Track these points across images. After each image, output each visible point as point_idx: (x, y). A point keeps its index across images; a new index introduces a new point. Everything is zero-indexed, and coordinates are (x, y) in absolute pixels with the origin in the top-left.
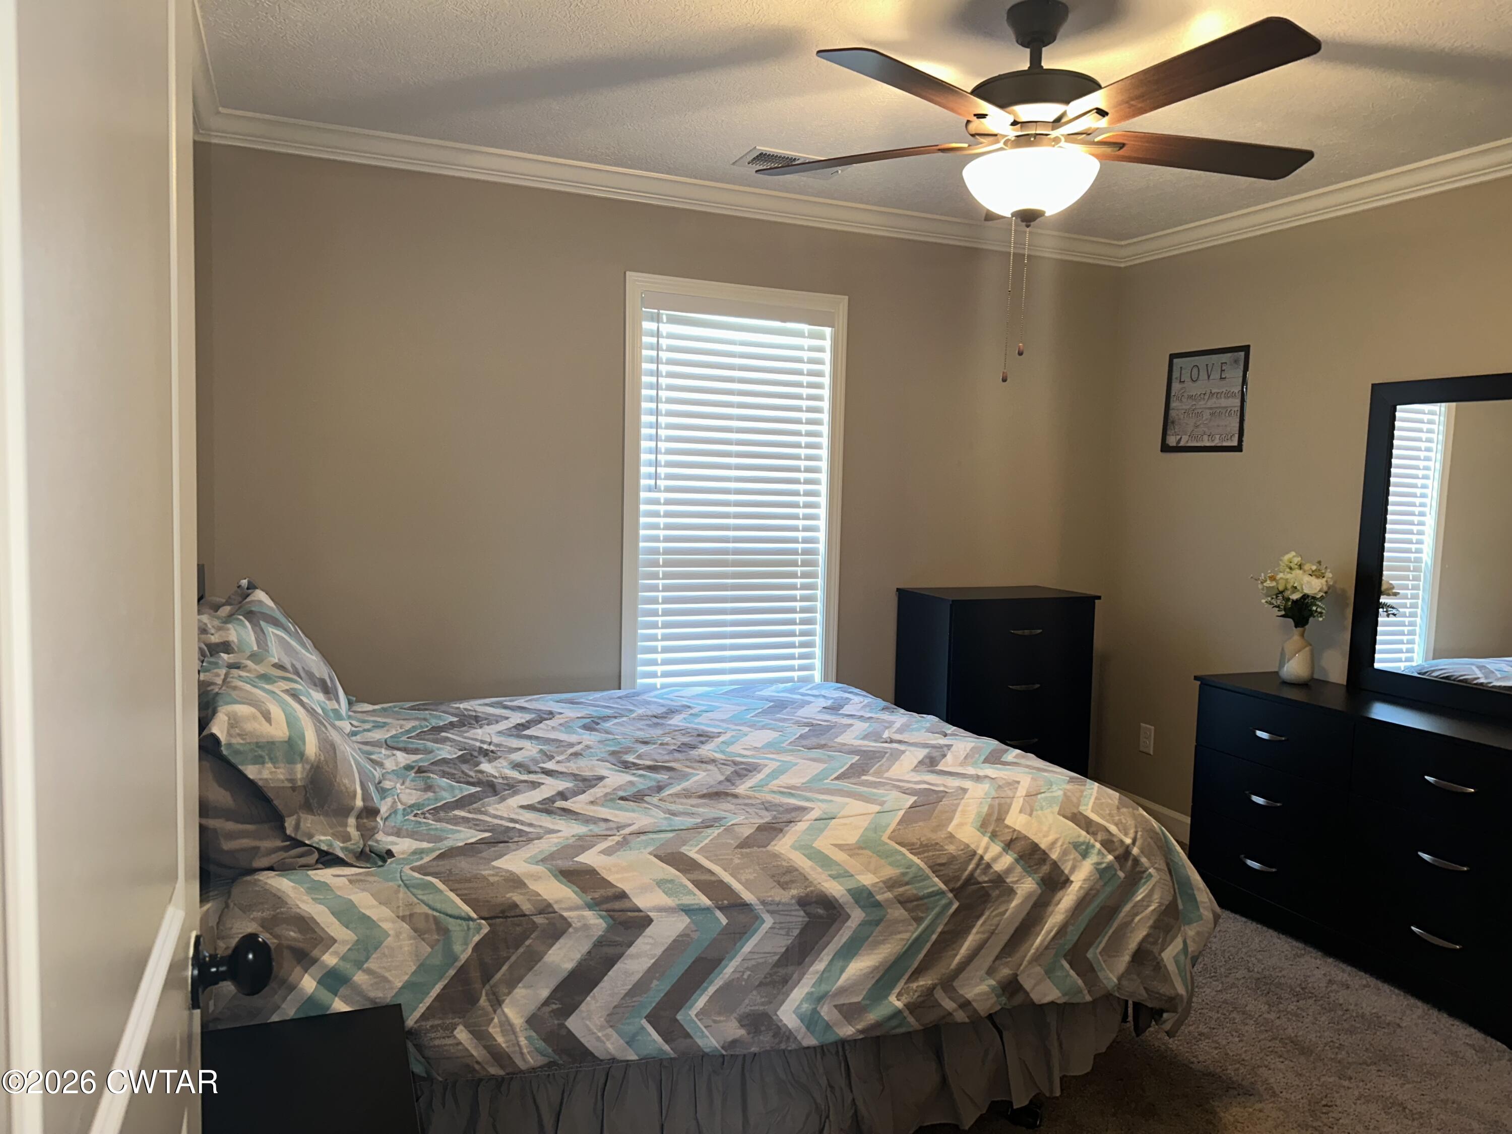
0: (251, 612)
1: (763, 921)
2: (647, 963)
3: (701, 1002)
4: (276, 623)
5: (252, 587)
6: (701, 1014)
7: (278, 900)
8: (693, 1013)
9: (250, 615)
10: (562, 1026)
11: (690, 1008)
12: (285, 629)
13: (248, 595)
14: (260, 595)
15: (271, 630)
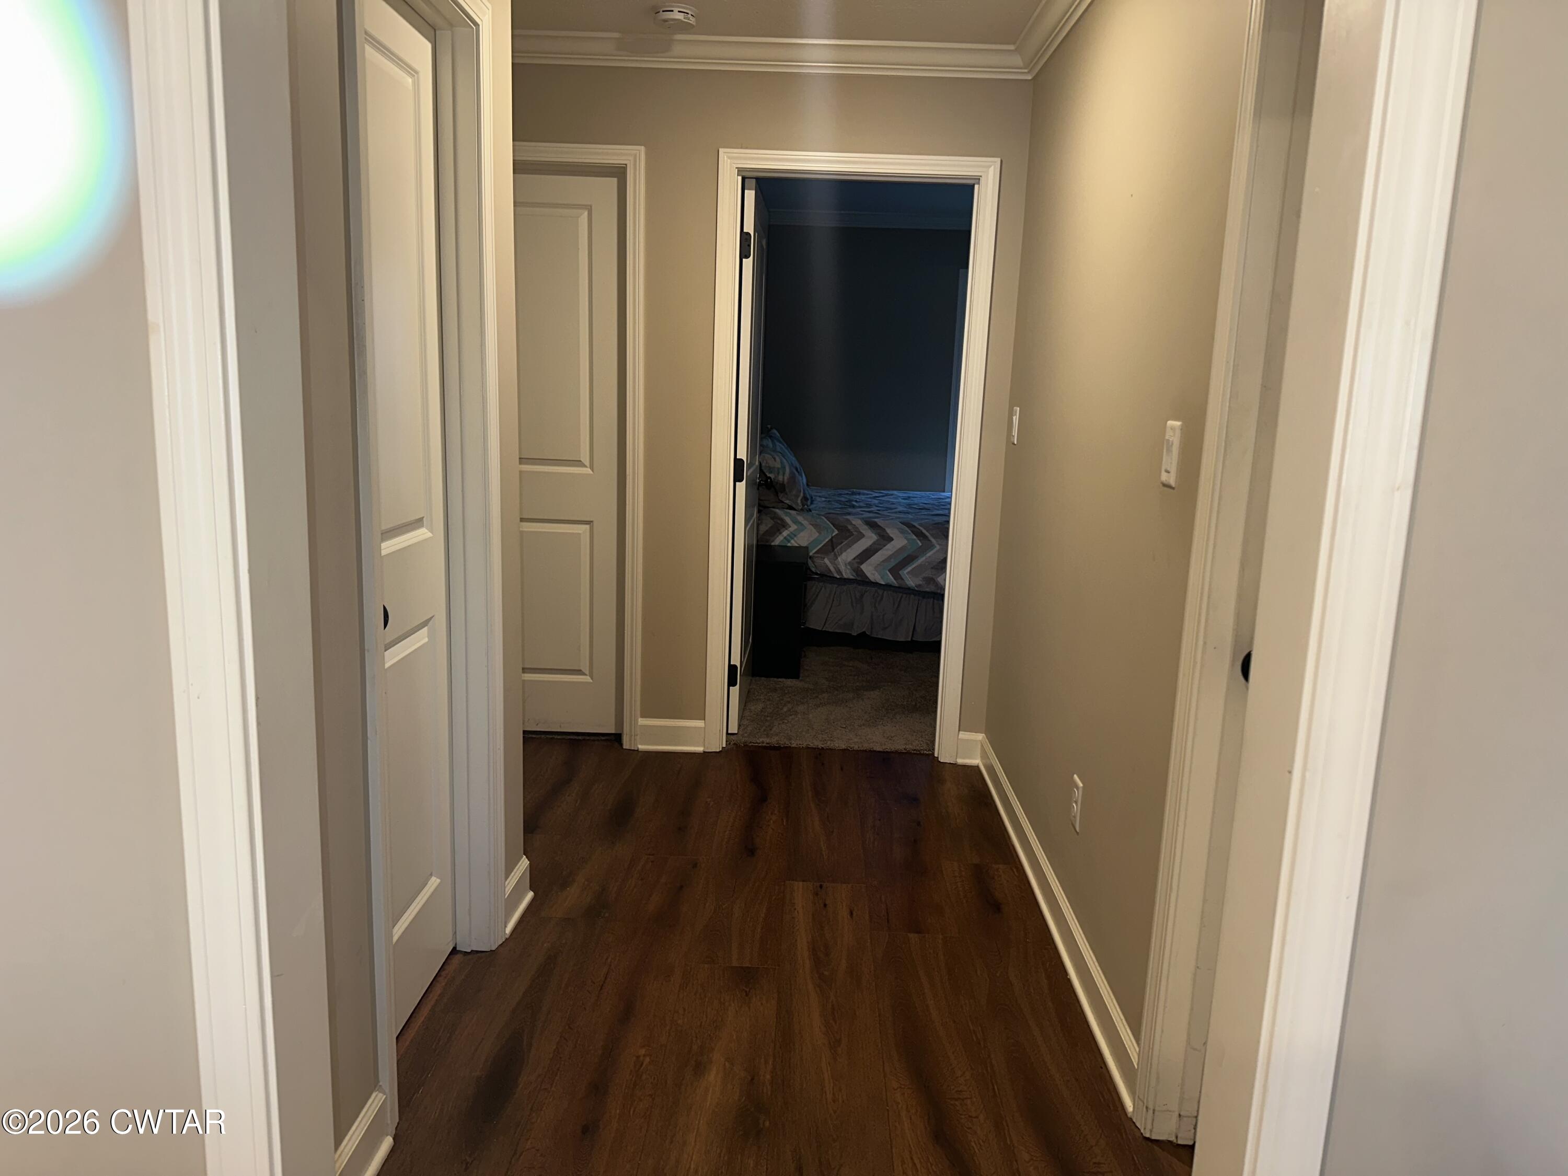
0: (771, 436)
1: (935, 547)
2: (890, 553)
3: (910, 569)
4: (780, 442)
5: (771, 428)
6: (908, 573)
7: (775, 513)
8: (906, 572)
9: (771, 437)
10: (859, 567)
11: (905, 570)
12: (783, 445)
13: (770, 431)
14: (775, 431)
15: (778, 444)
